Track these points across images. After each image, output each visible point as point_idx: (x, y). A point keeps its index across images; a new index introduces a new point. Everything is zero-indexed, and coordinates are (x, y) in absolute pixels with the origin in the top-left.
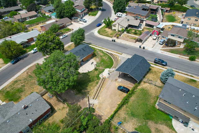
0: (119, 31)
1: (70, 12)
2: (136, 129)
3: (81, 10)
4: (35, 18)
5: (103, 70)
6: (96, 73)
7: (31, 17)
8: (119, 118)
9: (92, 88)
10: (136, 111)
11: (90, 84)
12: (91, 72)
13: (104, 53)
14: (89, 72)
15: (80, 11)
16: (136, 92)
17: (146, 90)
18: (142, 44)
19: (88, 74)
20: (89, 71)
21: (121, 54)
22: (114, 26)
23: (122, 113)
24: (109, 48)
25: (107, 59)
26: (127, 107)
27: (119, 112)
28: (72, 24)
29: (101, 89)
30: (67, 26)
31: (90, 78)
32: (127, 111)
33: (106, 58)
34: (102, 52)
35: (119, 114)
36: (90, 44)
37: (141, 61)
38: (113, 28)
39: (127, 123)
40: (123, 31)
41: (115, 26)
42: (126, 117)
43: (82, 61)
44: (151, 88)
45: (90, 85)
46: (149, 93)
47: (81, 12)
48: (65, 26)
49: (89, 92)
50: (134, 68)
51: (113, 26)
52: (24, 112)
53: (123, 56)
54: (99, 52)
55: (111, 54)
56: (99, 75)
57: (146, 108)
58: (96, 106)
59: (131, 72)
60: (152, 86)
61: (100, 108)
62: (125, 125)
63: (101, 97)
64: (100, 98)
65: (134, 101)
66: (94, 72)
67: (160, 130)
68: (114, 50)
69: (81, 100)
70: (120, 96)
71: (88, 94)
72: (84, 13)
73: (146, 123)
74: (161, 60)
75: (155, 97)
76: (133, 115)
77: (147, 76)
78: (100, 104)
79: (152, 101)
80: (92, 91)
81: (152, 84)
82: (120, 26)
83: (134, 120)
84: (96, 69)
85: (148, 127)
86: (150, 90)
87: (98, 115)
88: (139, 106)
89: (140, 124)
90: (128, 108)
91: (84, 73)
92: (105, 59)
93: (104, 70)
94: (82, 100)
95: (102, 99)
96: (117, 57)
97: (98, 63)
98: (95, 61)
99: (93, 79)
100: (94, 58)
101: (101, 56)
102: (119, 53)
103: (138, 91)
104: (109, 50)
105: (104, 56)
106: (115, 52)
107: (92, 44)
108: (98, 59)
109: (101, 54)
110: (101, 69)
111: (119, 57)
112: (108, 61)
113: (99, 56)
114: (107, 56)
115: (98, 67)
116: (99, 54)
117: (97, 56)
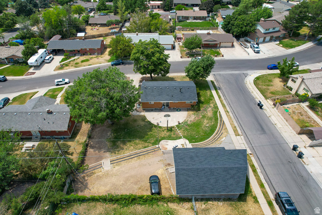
0: (297, 94)
1: (242, 28)
3: (266, 30)
4: (201, 21)
6: (164, 134)
7: (195, 18)
9: (132, 148)
11: (137, 141)
12: (160, 127)
13: (216, 114)
14: (157, 126)
15: (263, 31)
16: (158, 206)
18: (311, 146)
19: (152, 127)
20: (158, 124)
21: (237, 135)
22: (292, 80)
24: (234, 112)
25: (206, 127)
26: (115, 209)
27: (98, 204)
28: (233, 46)
30: (222, 47)
31: (147, 135)
33: (207, 125)
36: (216, 90)
37: (232, 169)
38: (290, 83)
40: (303, 99)
41: (295, 82)
43: (168, 105)
45: (135, 143)
47: (265, 34)
48: (218, 45)
49: (123, 149)
50: (198, 169)
51: (290, 80)
52: (46, 115)
53: (235, 141)
54: (210, 109)
55: (223, 124)
56: (163, 138)
58: (101, 172)
59: (184, 169)
61: (99, 178)
63: (119, 167)
64: (117, 168)
66: (163, 131)
68: (238, 121)
70: (140, 189)
71: (119, 151)
72: (272, 37)
74: (291, 204)
77: (215, 203)
78: (107, 175)
82: (303, 86)
84: (170, 129)
87: (87, 183)
90: (113, 213)
91: (150, 122)
92: (205, 124)
93: (180, 138)
94: (104, 152)
95: (116, 170)
96: (223, 135)
97: (186, 122)
98: (187, 117)
99: (148, 138)
100: (191, 113)
101: (204, 117)
102: (235, 131)
103: (162, 208)
104: (229, 115)
105: (210, 119)
106: (232, 124)
107: (219, 91)
108: (195, 117)
109: (210, 113)
110: (178, 134)
111: (225, 137)
112: (203, 130)
113: (203, 114)
114: (213, 123)
115: (177, 128)
116: (205, 112)
117: (199, 112)
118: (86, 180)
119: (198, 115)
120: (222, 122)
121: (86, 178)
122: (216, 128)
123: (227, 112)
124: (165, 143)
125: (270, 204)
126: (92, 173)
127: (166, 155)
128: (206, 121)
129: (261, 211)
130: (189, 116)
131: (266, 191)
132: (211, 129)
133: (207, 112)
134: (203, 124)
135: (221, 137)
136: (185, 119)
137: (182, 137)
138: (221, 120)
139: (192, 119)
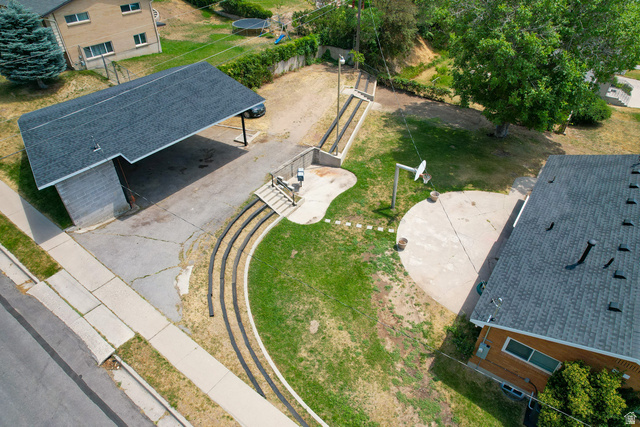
5: (337, 207)
6: (379, 194)
11: (395, 148)
12: (416, 200)
14: (427, 194)
20: (431, 199)
25: (310, 315)
29: (335, 116)
33: (314, 326)
45: (390, 143)
49: (387, 126)
55: (252, 377)
58: (345, 84)
61: (334, 80)
64: (336, 97)
69: (404, 109)
71: (386, 121)
78: (333, 87)
84: (389, 214)
87: (335, 73)
91: (455, 190)
92: (331, 323)
93: (330, 214)
96: (199, 303)
97: (390, 271)
98: (419, 292)
100: (441, 326)
108: (398, 319)
109: (378, 399)
110: (349, 217)
111: (184, 299)
112: (302, 289)
113: (399, 366)
114: (303, 354)
115: (381, 229)
116: (406, 391)
117: (428, 362)
118: (342, 74)
119: (407, 337)
121: (347, 74)
122: (267, 342)
124: (343, 181)
126: (352, 80)
127: (291, 147)
128: (341, 339)
130: (422, 299)
132: (281, 319)
133: (399, 397)
134: (333, 315)
135: (204, 291)
136: (415, 276)
137: (328, 221)
138: (283, 399)
139: (396, 302)
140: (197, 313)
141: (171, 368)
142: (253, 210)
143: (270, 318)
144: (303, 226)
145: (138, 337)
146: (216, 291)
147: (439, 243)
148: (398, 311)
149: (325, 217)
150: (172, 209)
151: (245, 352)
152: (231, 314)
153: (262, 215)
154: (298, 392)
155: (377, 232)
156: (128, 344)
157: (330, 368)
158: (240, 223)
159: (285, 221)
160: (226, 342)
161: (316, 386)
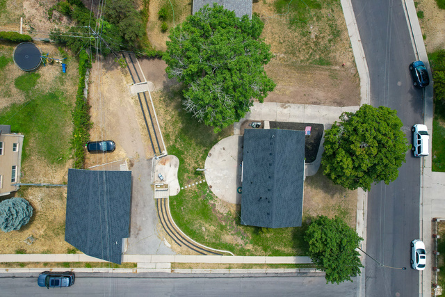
2: (38, 76)
5: (181, 180)
6: (191, 163)
8: (72, 79)
9: (169, 118)
10: (52, 107)
11: (180, 125)
12: (204, 158)
13: (226, 249)
14: (206, 154)
16: (71, 149)
17: (53, 163)
19: (205, 146)
21: (174, 265)
23: (70, 88)
25: (200, 226)
26: (70, 105)
29: (145, 123)
31: (190, 139)
32: (66, 98)
33: (203, 228)
34: (232, 249)
35: (75, 84)
36: (296, 266)
39: (56, 78)
42: (62, 87)
44: (45, 175)
45: (176, 122)
46: (43, 158)
49: (167, 106)
53: (161, 258)
54: (240, 241)
55: (201, 252)
56: (182, 161)
57: (39, 122)
58: (127, 83)
60: (46, 179)
61: (119, 82)
62: (57, 73)
63: (132, 104)
64: (132, 101)
65: (64, 125)
66: (196, 162)
67: (4, 97)
69: (165, 80)
71: (164, 101)
73: (27, 96)
74: (53, 284)
75: (30, 155)
76: (53, 96)
78: (123, 91)
79: (32, 142)
80: (162, 111)
81: (48, 187)
83: (47, 90)
85: (23, 90)
86: (45, 167)
87: (113, 69)
88: (51, 120)
89: (36, 87)
90: (67, 103)
91: (215, 143)
92: (207, 225)
93: (181, 185)
94: (164, 82)
95: (128, 101)
96: (176, 246)
97: (212, 198)
98: (224, 202)
99: (185, 140)
100: (233, 210)
101: (222, 228)
102: (182, 265)
103: (68, 153)
104: (219, 268)
105: (217, 237)
106: (197, 265)
107: (294, 270)
108: (222, 214)
109: (228, 238)
110: (189, 182)
111: (171, 248)
112: (193, 220)
113: (228, 227)
114: (206, 238)
115: (200, 182)
116: (232, 232)
117: (234, 222)
118: (117, 68)
119: (226, 219)
120: (205, 252)
121: (119, 67)
122: (196, 240)
123: (230, 267)
124: (174, 163)
125: (66, 264)
126: (127, 73)
127: (145, 162)
128: (212, 228)
129: (59, 253)
130: (225, 204)
131: (82, 267)
132: (195, 232)
133: (232, 234)
134: (206, 223)
135: (173, 242)
136: (220, 197)
137: (182, 188)
138: (210, 252)
139: (219, 209)
140: (178, 249)
141: (185, 264)
142: (159, 203)
143: (192, 234)
144: (177, 196)
145: (172, 263)
146: (176, 239)
147: (220, 177)
148: (221, 212)
149: (181, 187)
150: (138, 223)
151: (195, 248)
152: (184, 241)
153: (163, 202)
154: (212, 247)
155: (200, 184)
156: (172, 266)
157: (214, 237)
158: (160, 212)
159: (171, 198)
160: (190, 249)
161: (214, 243)
